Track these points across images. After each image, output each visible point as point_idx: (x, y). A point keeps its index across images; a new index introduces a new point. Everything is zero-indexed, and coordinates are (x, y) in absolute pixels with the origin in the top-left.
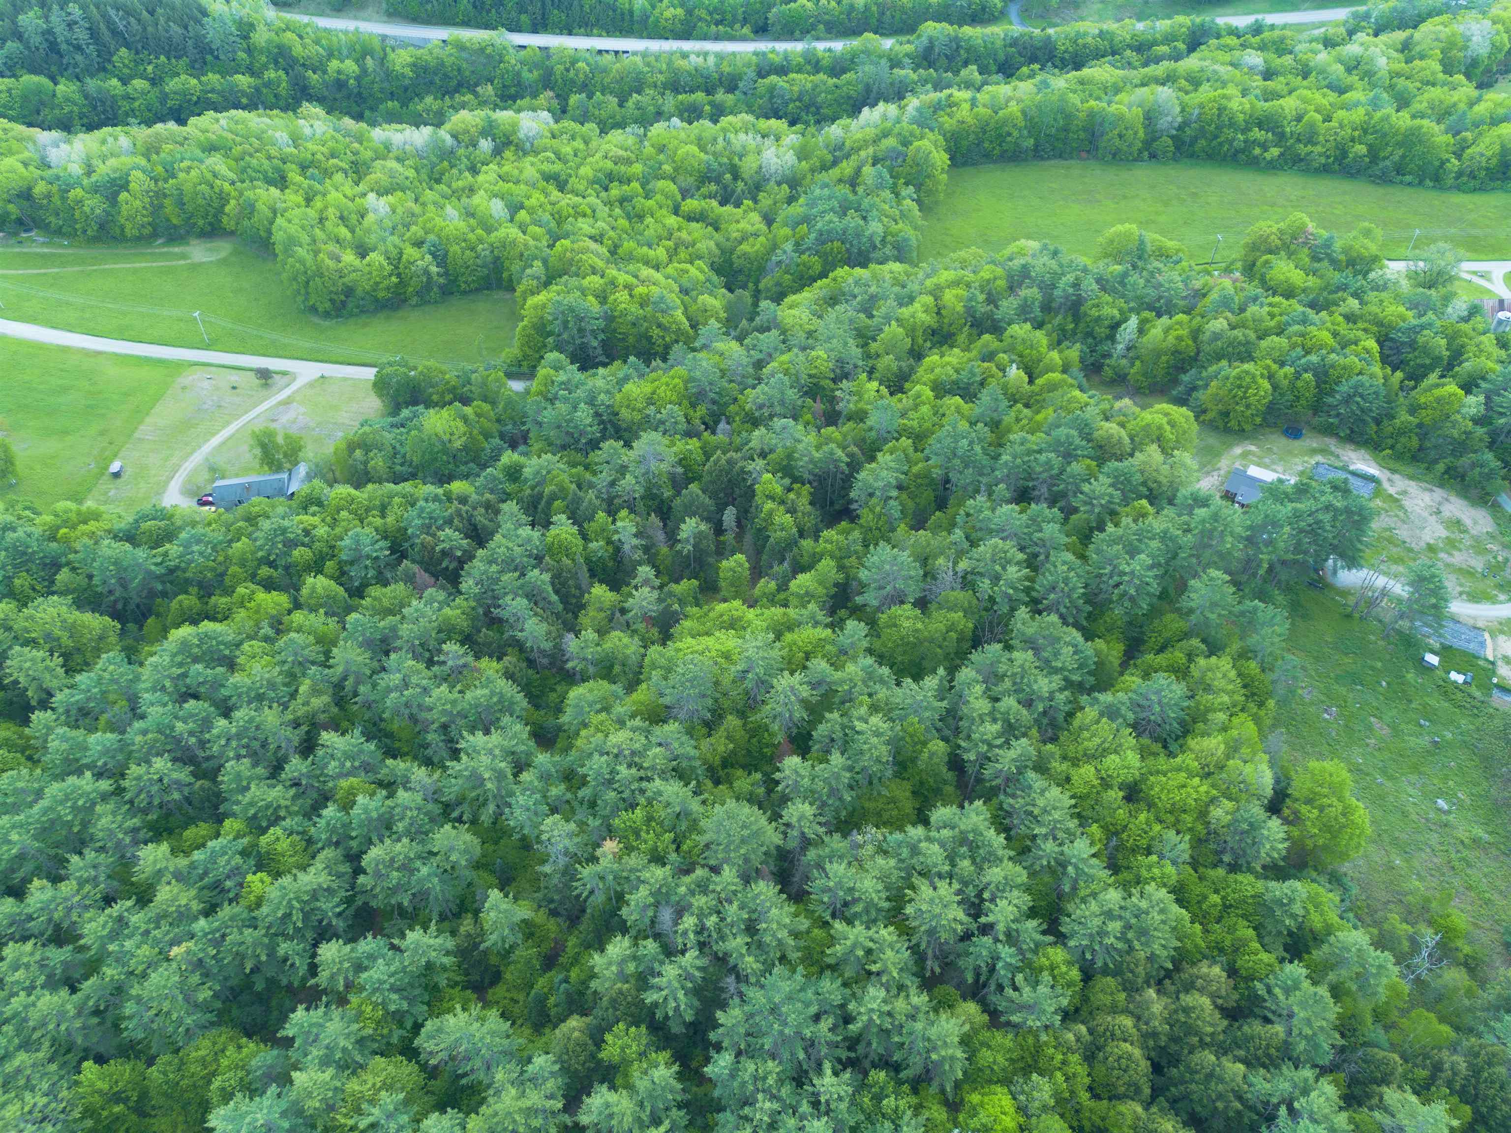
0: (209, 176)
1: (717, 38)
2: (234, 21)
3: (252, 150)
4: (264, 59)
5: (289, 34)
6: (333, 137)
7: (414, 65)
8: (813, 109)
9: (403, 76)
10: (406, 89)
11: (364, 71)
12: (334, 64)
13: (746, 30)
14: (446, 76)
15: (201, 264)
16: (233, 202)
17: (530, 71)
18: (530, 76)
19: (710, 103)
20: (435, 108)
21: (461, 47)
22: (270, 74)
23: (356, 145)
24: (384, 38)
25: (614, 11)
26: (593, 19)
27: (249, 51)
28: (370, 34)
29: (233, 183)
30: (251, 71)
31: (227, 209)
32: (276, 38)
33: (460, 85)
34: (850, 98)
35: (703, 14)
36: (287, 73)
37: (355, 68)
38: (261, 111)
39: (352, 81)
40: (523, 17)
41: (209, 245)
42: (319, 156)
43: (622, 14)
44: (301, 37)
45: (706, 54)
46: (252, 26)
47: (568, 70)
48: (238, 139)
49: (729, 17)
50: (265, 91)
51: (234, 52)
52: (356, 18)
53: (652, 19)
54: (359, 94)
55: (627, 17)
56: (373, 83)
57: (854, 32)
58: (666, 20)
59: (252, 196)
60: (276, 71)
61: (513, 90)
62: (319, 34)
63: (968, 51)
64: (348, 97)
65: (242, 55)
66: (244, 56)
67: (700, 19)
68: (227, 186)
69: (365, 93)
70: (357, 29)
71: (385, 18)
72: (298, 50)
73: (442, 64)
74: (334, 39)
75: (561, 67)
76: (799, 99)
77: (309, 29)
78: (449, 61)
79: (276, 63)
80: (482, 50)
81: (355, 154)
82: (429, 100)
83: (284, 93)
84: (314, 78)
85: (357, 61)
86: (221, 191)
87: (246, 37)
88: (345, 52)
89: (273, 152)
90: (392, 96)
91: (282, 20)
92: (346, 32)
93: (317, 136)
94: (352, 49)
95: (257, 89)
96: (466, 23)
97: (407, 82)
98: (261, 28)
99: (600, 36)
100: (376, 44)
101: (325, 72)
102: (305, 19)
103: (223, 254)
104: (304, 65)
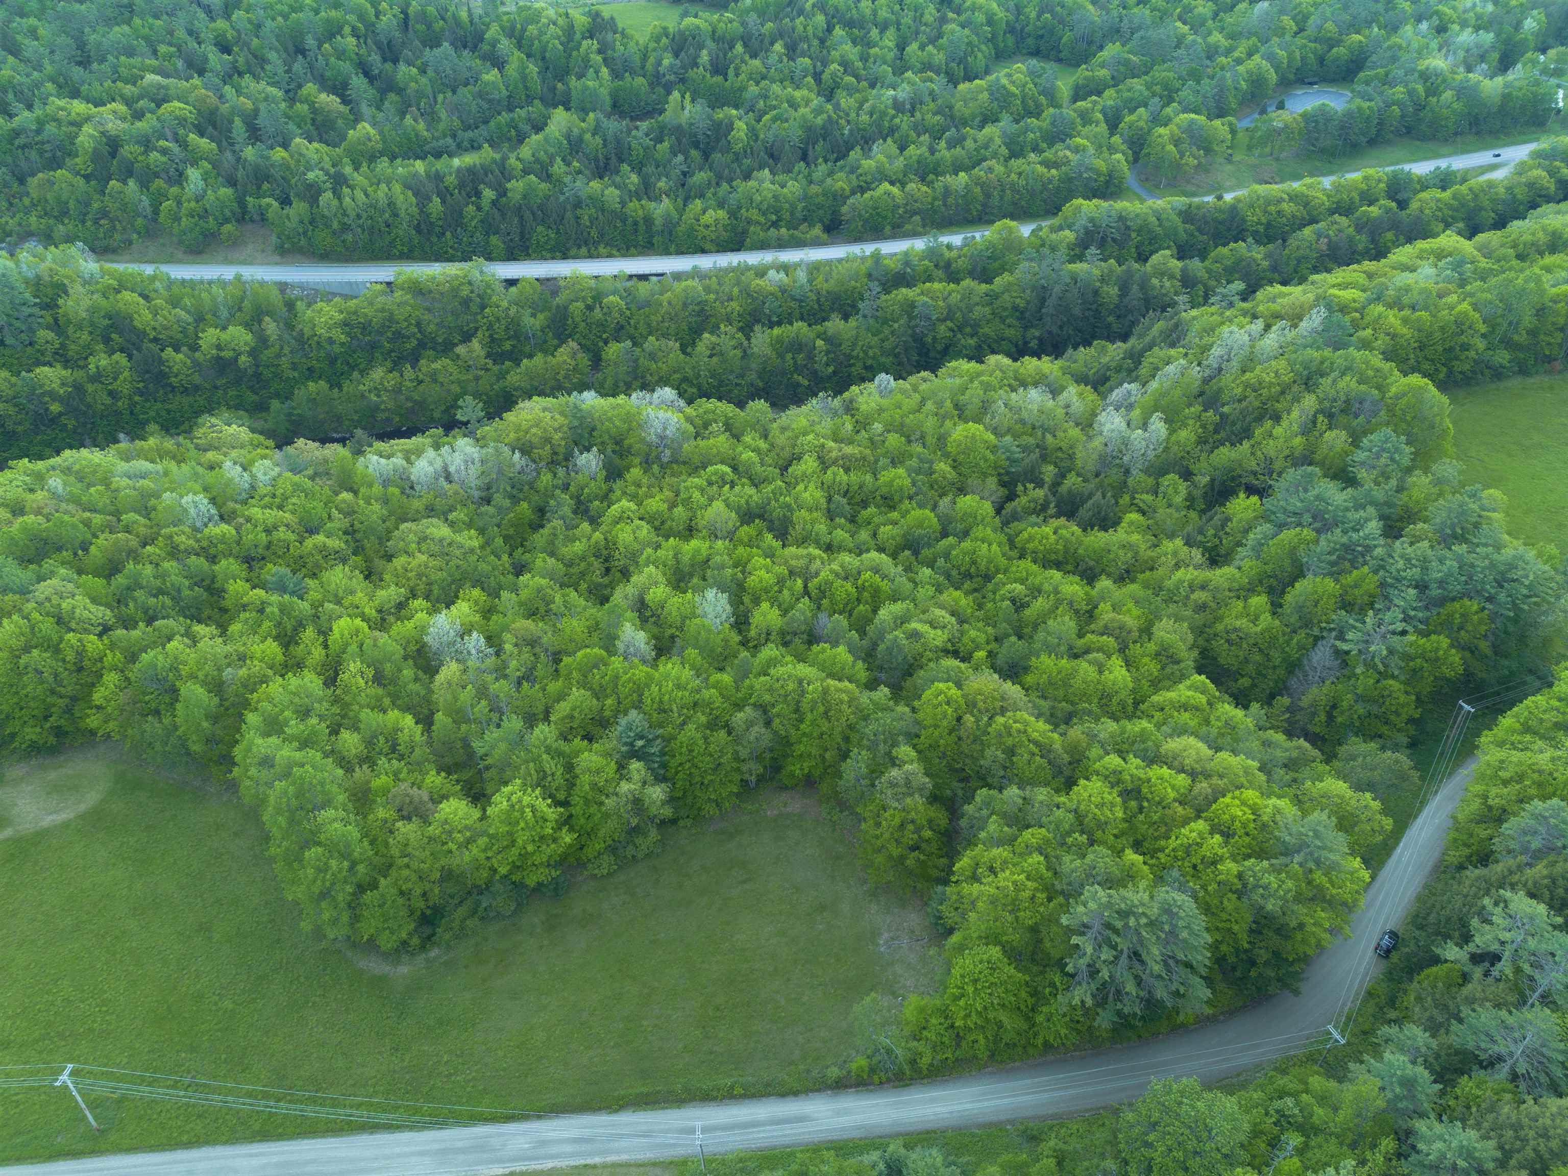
0: (47, 626)
1: (782, 245)
2: (27, 282)
3: (134, 542)
4: (85, 337)
5: (127, 295)
6: (297, 487)
7: (345, 324)
8: (968, 330)
9: (331, 341)
10: (333, 360)
11: (263, 341)
12: (210, 336)
13: (817, 231)
14: (399, 335)
15: (42, 835)
16: (111, 679)
17: (534, 315)
18: (533, 322)
19: (823, 336)
20: (390, 384)
21: (418, 289)
22: (101, 361)
23: (345, 496)
24: (283, 287)
25: (624, 221)
26: (594, 233)
27: (57, 326)
28: (262, 283)
29: (106, 629)
30: (62, 357)
31: (98, 697)
32: (104, 303)
33: (422, 345)
34: (1015, 308)
35: (754, 214)
36: (130, 357)
37: (249, 337)
38: (124, 445)
39: (243, 358)
40: (494, 240)
41: (52, 775)
42: (282, 534)
43: (636, 223)
44: (146, 297)
45: (785, 268)
46: (61, 289)
47: (590, 308)
48: (97, 519)
49: (786, 216)
50: (90, 388)
51: (32, 331)
52: (228, 262)
53: (682, 228)
54: (257, 375)
55: (642, 228)
56: (279, 356)
57: (983, 218)
58: (707, 227)
59: (162, 662)
60: (111, 353)
61: (507, 346)
62: (175, 289)
63: (1139, 232)
64: (237, 382)
65: (45, 335)
66: (50, 335)
67: (749, 222)
68: (93, 643)
69: (267, 373)
70: (238, 278)
71: (277, 258)
72: (144, 318)
73: (391, 319)
74: (204, 295)
75: (580, 305)
76: (949, 317)
77: (158, 284)
78: (400, 314)
79: (107, 340)
80: (455, 291)
81: (349, 512)
82: (378, 373)
83: (126, 389)
84: (176, 359)
85: (247, 326)
86: (80, 653)
87: (51, 306)
88: (224, 313)
89: (184, 541)
90: (311, 374)
91: (111, 274)
92: (222, 283)
93: (263, 490)
94: (237, 307)
95: (78, 388)
96: (408, 255)
97: (337, 349)
98: (76, 289)
99: (610, 256)
100: (275, 296)
101: (195, 348)
102: (149, 270)
103: (91, 798)
104: (155, 340)
